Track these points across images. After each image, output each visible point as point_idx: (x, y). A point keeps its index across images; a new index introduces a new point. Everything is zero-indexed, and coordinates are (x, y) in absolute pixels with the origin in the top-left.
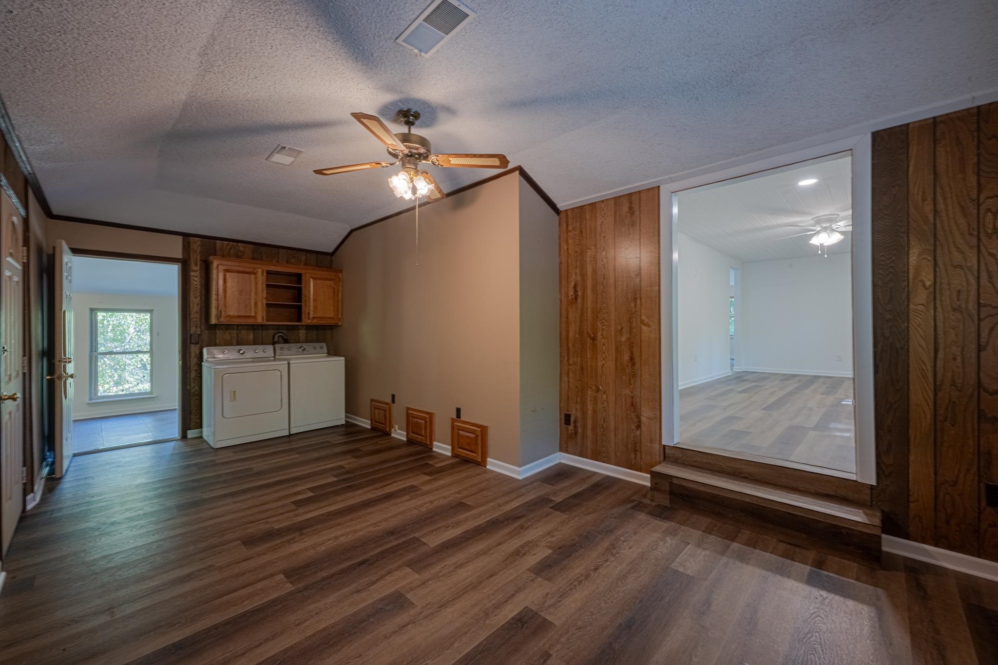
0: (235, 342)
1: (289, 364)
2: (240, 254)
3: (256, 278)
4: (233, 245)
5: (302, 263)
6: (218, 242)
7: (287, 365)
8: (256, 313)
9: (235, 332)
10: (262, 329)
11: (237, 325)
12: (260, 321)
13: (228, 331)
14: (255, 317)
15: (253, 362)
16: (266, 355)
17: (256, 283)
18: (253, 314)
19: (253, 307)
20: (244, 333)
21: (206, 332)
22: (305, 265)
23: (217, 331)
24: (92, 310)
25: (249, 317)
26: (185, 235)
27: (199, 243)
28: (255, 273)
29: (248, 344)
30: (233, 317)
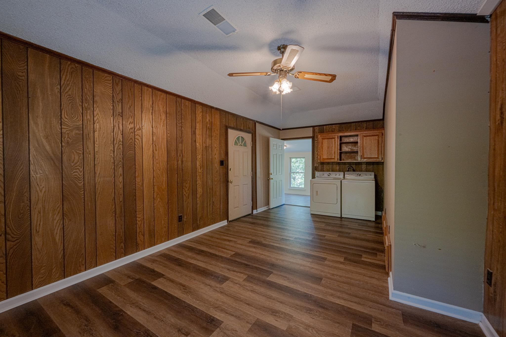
0: (331, 170)
1: (341, 182)
2: (333, 130)
3: (335, 140)
4: (330, 127)
5: (364, 129)
6: (325, 127)
7: (340, 182)
8: (335, 157)
9: (331, 165)
10: (343, 164)
11: (332, 162)
12: (336, 160)
13: (328, 165)
14: (334, 159)
15: (333, 180)
16: (339, 177)
17: (335, 143)
18: (333, 157)
19: (333, 154)
20: (335, 166)
21: (320, 165)
22: (366, 129)
23: (324, 165)
24: (291, 158)
25: (332, 159)
26: (313, 127)
27: (318, 129)
28: (334, 138)
29: (336, 171)
30: (325, 159)
